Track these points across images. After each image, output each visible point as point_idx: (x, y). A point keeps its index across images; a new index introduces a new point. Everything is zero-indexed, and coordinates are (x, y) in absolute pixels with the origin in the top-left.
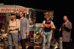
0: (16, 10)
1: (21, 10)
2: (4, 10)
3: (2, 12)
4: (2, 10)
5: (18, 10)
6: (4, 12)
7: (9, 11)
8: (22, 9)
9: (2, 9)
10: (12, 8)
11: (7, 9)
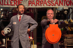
1: (64, 2)
3: (30, 6)
4: (29, 4)
5: (57, 3)
6: (34, 6)
7: (42, 5)
10: (47, 0)
11: (38, 2)
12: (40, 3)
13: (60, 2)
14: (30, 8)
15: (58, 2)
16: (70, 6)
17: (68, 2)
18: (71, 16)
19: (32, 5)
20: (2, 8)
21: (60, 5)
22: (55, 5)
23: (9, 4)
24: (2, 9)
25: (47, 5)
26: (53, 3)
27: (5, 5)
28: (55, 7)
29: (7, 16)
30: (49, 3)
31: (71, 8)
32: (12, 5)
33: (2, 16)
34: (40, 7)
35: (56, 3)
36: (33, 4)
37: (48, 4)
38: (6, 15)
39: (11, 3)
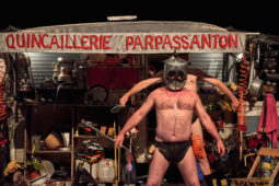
0: (190, 42)
1: (213, 39)
2: (140, 44)
3: (131, 51)
4: (128, 44)
5: (197, 42)
6: (139, 51)
7: (160, 46)
8: (215, 37)
9: (127, 38)
10: (172, 35)
11: (149, 40)
12: (154, 43)
13: (204, 38)
14: (130, 56)
15: (200, 40)
16: (228, 50)
17: (224, 40)
18: (231, 74)
19: (134, 48)
20: (60, 55)
21: (203, 47)
22: (191, 48)
23: (79, 44)
24: (60, 59)
25: (171, 47)
26: (187, 43)
27: (67, 47)
28: (192, 51)
29: (74, 76)
30: (176, 42)
31: (231, 54)
32: (86, 48)
33: (61, 75)
34: (154, 51)
35: (193, 42)
36: (136, 44)
37: (174, 44)
38: (70, 73)
39: (83, 42)
